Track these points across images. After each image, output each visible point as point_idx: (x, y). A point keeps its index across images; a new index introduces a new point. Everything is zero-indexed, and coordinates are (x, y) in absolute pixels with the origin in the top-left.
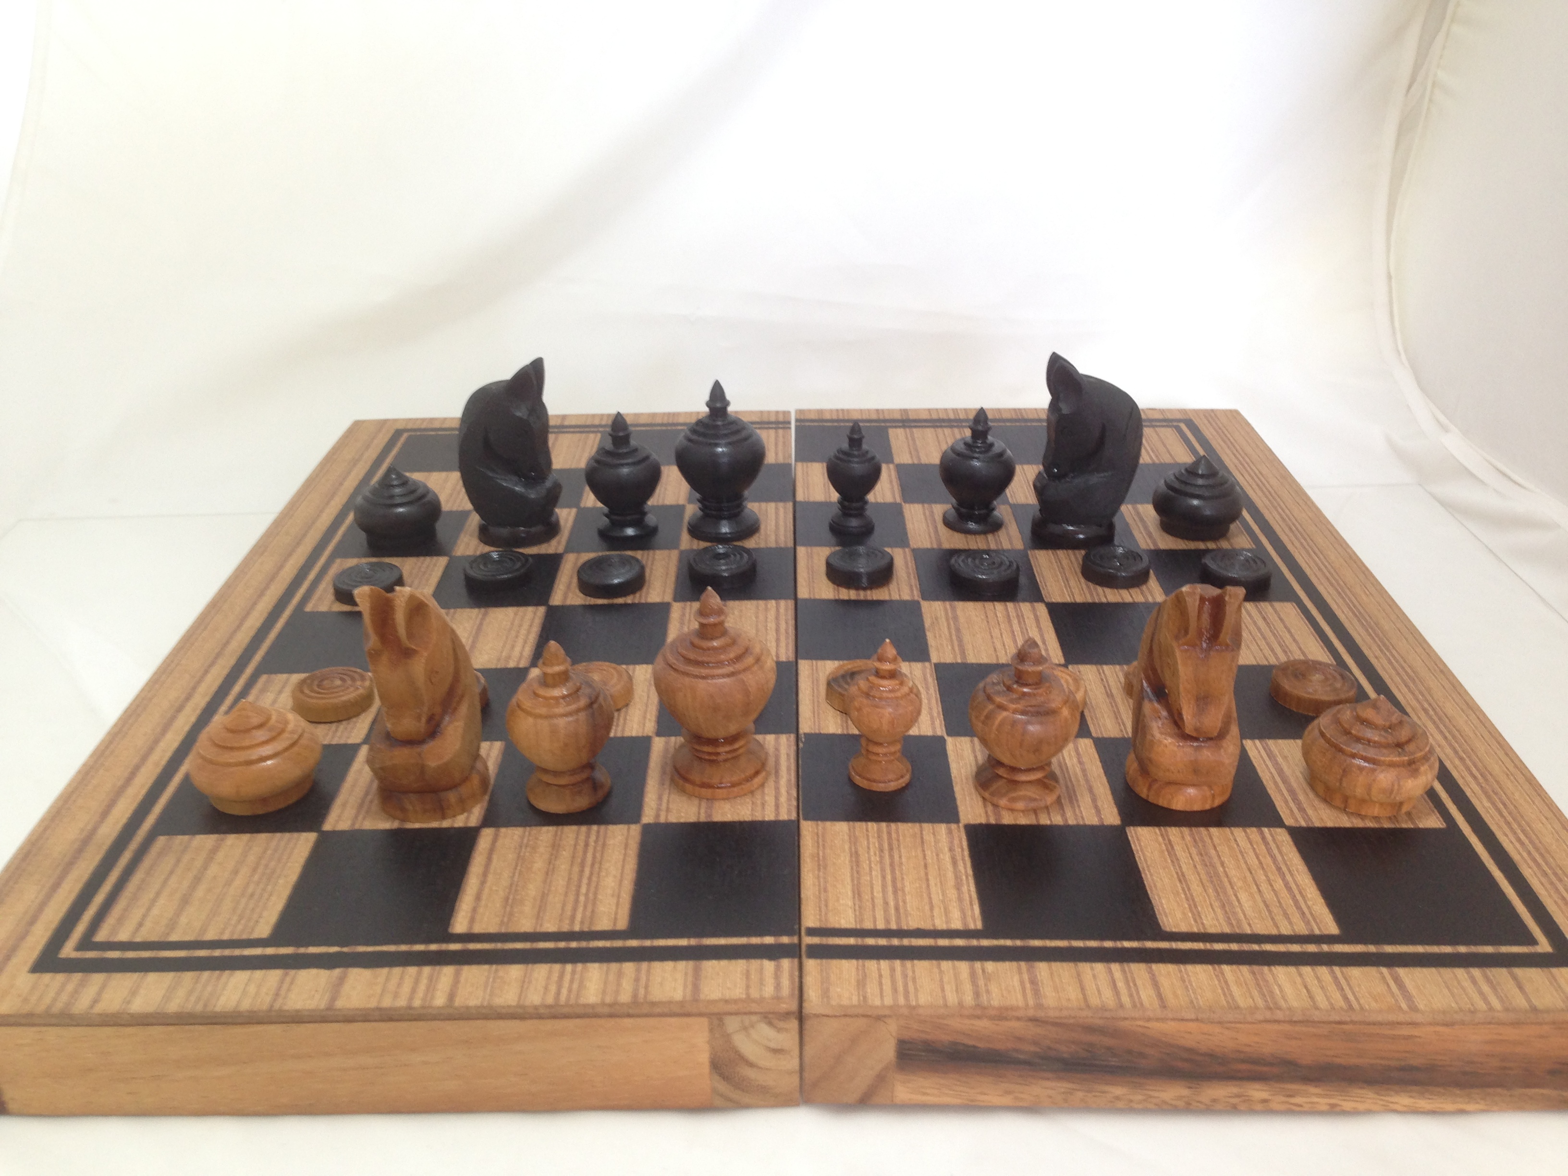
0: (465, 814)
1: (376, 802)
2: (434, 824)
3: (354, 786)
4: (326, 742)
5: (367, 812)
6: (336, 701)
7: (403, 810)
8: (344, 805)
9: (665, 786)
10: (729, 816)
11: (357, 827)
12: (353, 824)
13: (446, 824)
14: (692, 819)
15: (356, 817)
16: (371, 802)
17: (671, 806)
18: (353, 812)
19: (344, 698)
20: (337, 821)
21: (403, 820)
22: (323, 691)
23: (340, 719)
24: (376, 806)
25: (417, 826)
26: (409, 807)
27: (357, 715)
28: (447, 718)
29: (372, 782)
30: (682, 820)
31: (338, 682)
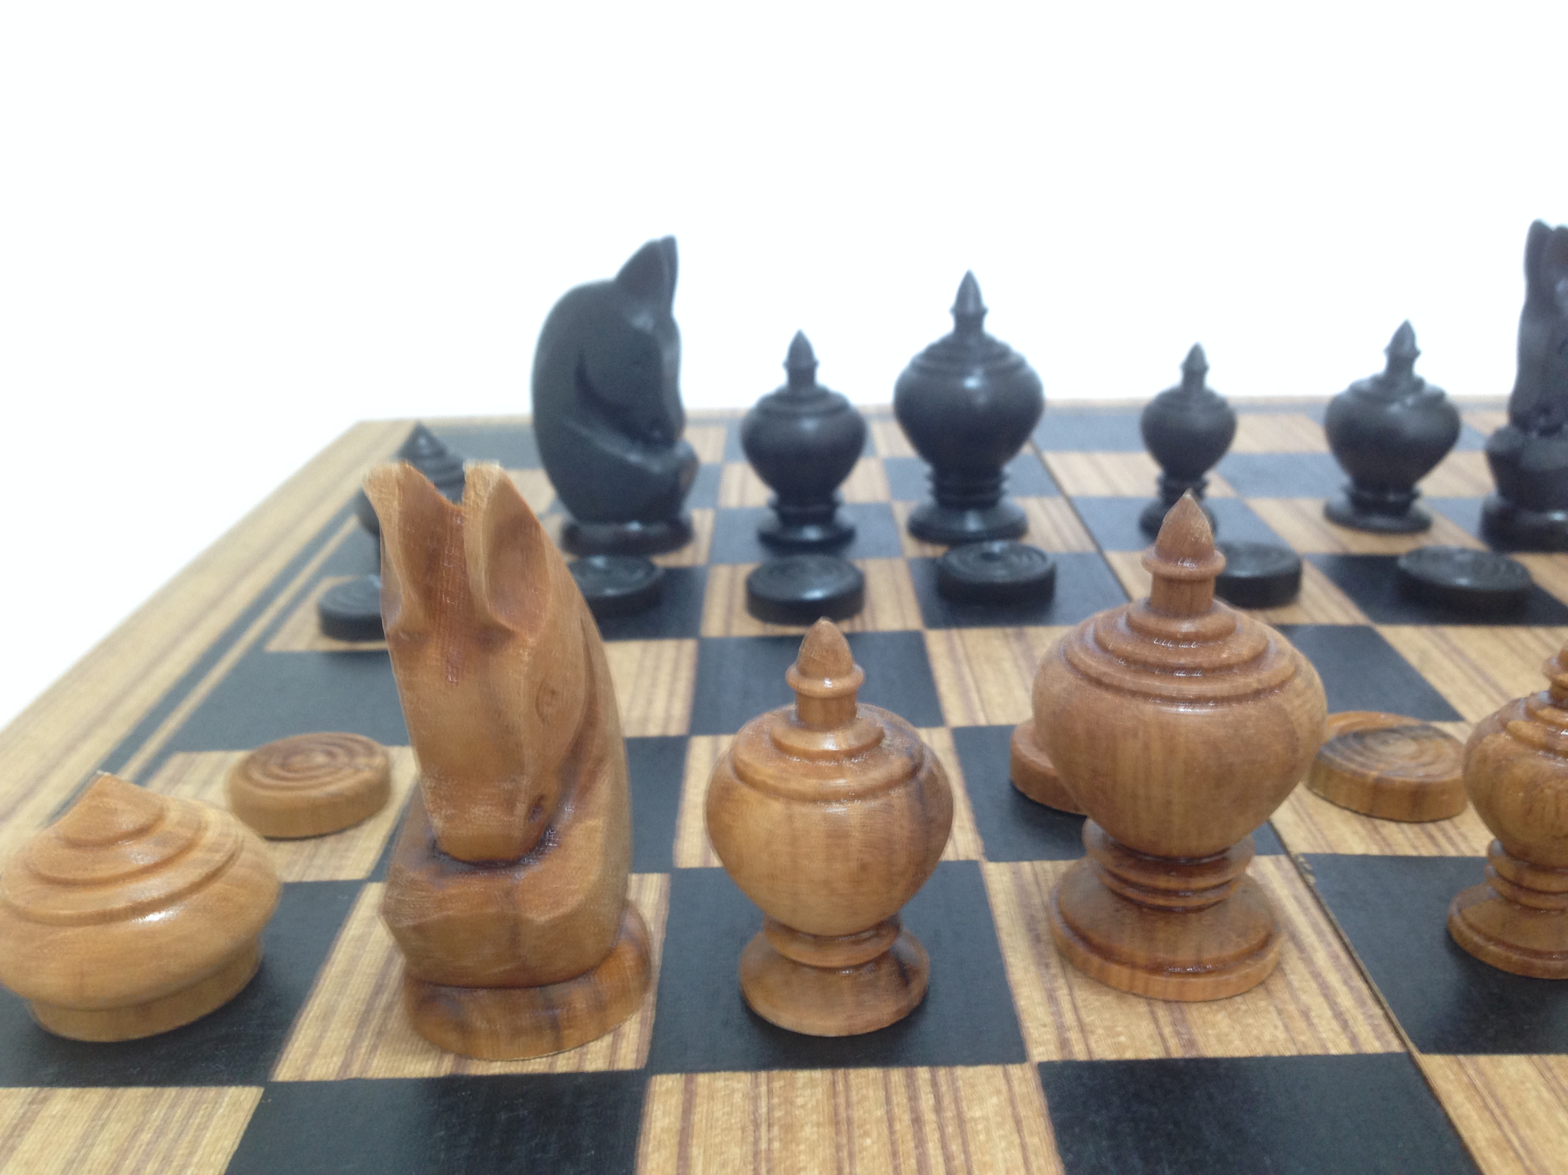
0: (608, 1039)
1: (399, 1010)
2: (537, 1065)
3: (348, 973)
4: (292, 877)
5: (379, 1033)
6: (315, 793)
7: (464, 1029)
8: (326, 1017)
9: (1053, 971)
10: (1237, 1043)
11: (355, 1072)
12: (346, 1065)
13: (564, 1064)
14: (1153, 1052)
15: (352, 1047)
16: (389, 1008)
17: (1087, 1019)
18: (347, 1034)
19: (333, 788)
20: (310, 1057)
21: (464, 1055)
22: (290, 775)
23: (325, 831)
24: (397, 1021)
25: (497, 1068)
26: (480, 1024)
27: (358, 823)
28: (569, 810)
29: (389, 961)
30: (1129, 1055)
31: (320, 759)
